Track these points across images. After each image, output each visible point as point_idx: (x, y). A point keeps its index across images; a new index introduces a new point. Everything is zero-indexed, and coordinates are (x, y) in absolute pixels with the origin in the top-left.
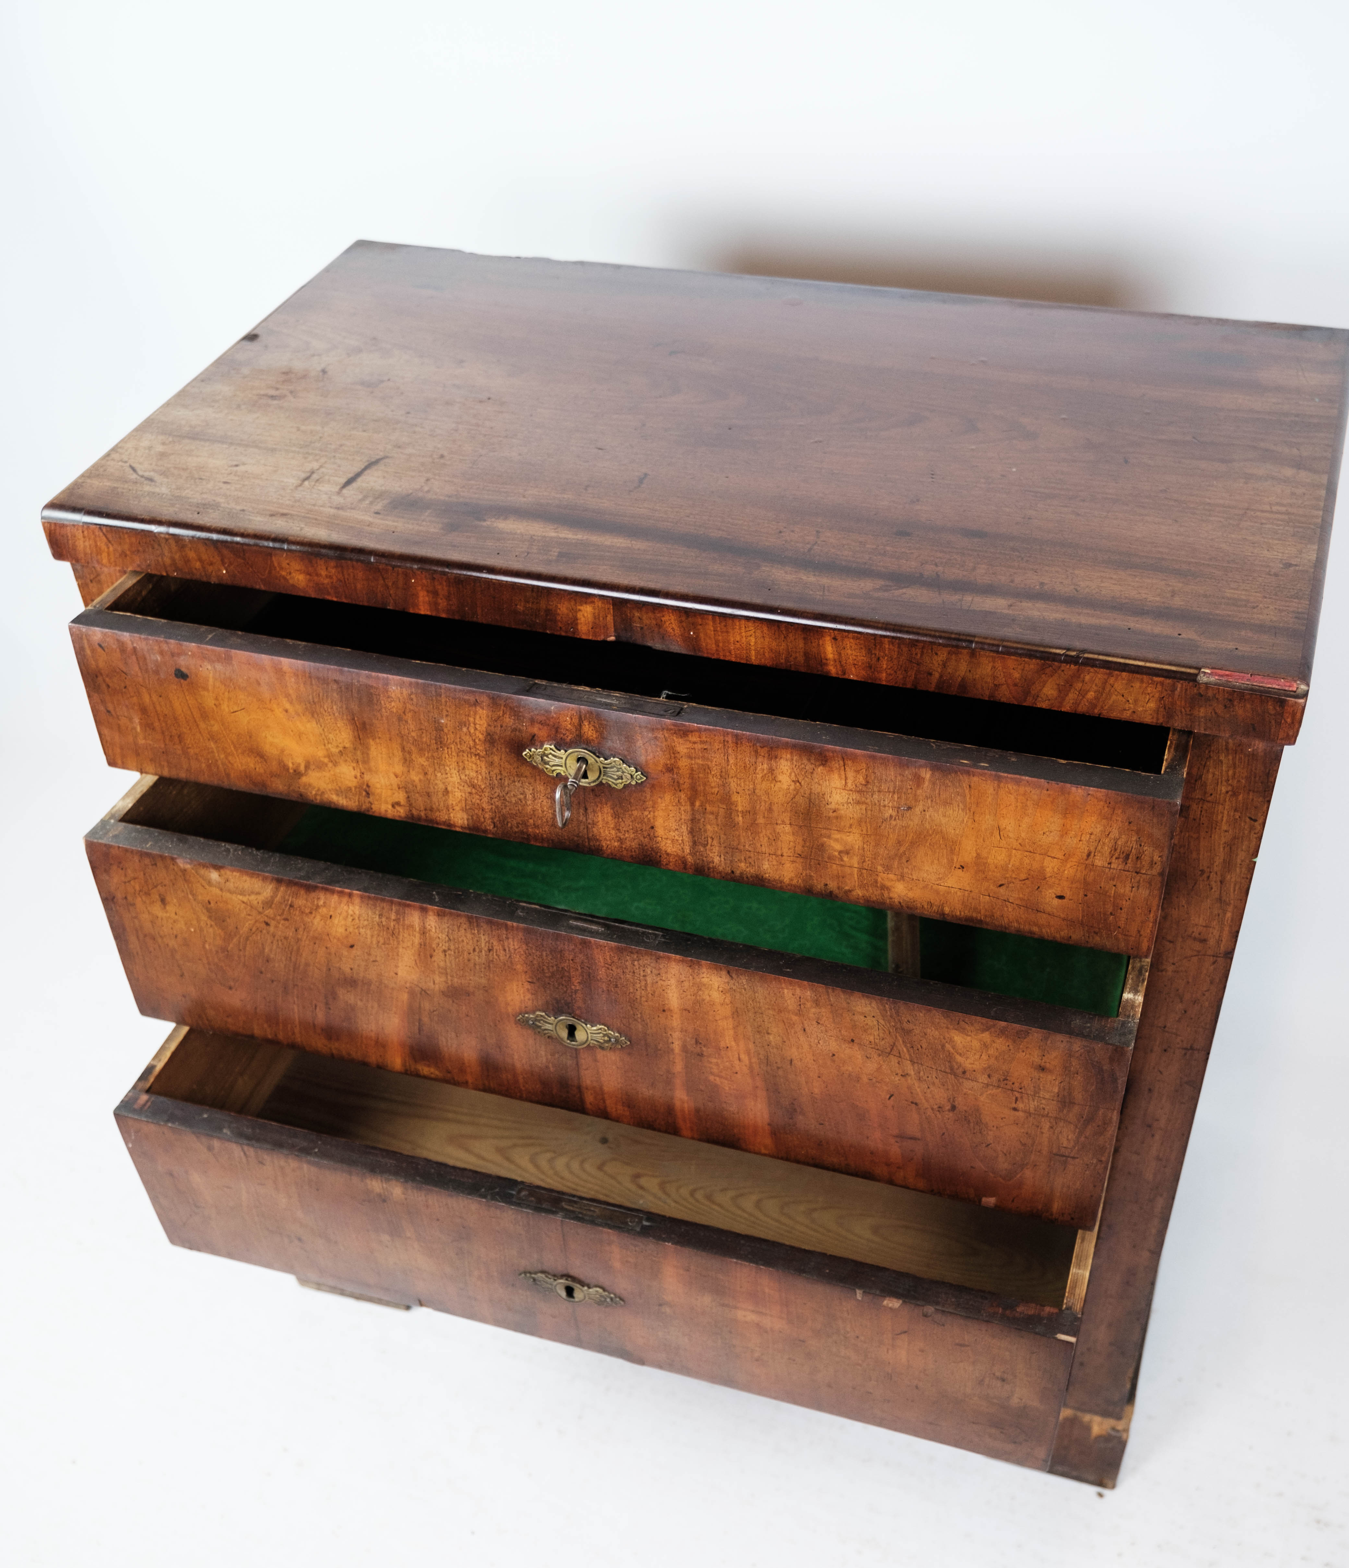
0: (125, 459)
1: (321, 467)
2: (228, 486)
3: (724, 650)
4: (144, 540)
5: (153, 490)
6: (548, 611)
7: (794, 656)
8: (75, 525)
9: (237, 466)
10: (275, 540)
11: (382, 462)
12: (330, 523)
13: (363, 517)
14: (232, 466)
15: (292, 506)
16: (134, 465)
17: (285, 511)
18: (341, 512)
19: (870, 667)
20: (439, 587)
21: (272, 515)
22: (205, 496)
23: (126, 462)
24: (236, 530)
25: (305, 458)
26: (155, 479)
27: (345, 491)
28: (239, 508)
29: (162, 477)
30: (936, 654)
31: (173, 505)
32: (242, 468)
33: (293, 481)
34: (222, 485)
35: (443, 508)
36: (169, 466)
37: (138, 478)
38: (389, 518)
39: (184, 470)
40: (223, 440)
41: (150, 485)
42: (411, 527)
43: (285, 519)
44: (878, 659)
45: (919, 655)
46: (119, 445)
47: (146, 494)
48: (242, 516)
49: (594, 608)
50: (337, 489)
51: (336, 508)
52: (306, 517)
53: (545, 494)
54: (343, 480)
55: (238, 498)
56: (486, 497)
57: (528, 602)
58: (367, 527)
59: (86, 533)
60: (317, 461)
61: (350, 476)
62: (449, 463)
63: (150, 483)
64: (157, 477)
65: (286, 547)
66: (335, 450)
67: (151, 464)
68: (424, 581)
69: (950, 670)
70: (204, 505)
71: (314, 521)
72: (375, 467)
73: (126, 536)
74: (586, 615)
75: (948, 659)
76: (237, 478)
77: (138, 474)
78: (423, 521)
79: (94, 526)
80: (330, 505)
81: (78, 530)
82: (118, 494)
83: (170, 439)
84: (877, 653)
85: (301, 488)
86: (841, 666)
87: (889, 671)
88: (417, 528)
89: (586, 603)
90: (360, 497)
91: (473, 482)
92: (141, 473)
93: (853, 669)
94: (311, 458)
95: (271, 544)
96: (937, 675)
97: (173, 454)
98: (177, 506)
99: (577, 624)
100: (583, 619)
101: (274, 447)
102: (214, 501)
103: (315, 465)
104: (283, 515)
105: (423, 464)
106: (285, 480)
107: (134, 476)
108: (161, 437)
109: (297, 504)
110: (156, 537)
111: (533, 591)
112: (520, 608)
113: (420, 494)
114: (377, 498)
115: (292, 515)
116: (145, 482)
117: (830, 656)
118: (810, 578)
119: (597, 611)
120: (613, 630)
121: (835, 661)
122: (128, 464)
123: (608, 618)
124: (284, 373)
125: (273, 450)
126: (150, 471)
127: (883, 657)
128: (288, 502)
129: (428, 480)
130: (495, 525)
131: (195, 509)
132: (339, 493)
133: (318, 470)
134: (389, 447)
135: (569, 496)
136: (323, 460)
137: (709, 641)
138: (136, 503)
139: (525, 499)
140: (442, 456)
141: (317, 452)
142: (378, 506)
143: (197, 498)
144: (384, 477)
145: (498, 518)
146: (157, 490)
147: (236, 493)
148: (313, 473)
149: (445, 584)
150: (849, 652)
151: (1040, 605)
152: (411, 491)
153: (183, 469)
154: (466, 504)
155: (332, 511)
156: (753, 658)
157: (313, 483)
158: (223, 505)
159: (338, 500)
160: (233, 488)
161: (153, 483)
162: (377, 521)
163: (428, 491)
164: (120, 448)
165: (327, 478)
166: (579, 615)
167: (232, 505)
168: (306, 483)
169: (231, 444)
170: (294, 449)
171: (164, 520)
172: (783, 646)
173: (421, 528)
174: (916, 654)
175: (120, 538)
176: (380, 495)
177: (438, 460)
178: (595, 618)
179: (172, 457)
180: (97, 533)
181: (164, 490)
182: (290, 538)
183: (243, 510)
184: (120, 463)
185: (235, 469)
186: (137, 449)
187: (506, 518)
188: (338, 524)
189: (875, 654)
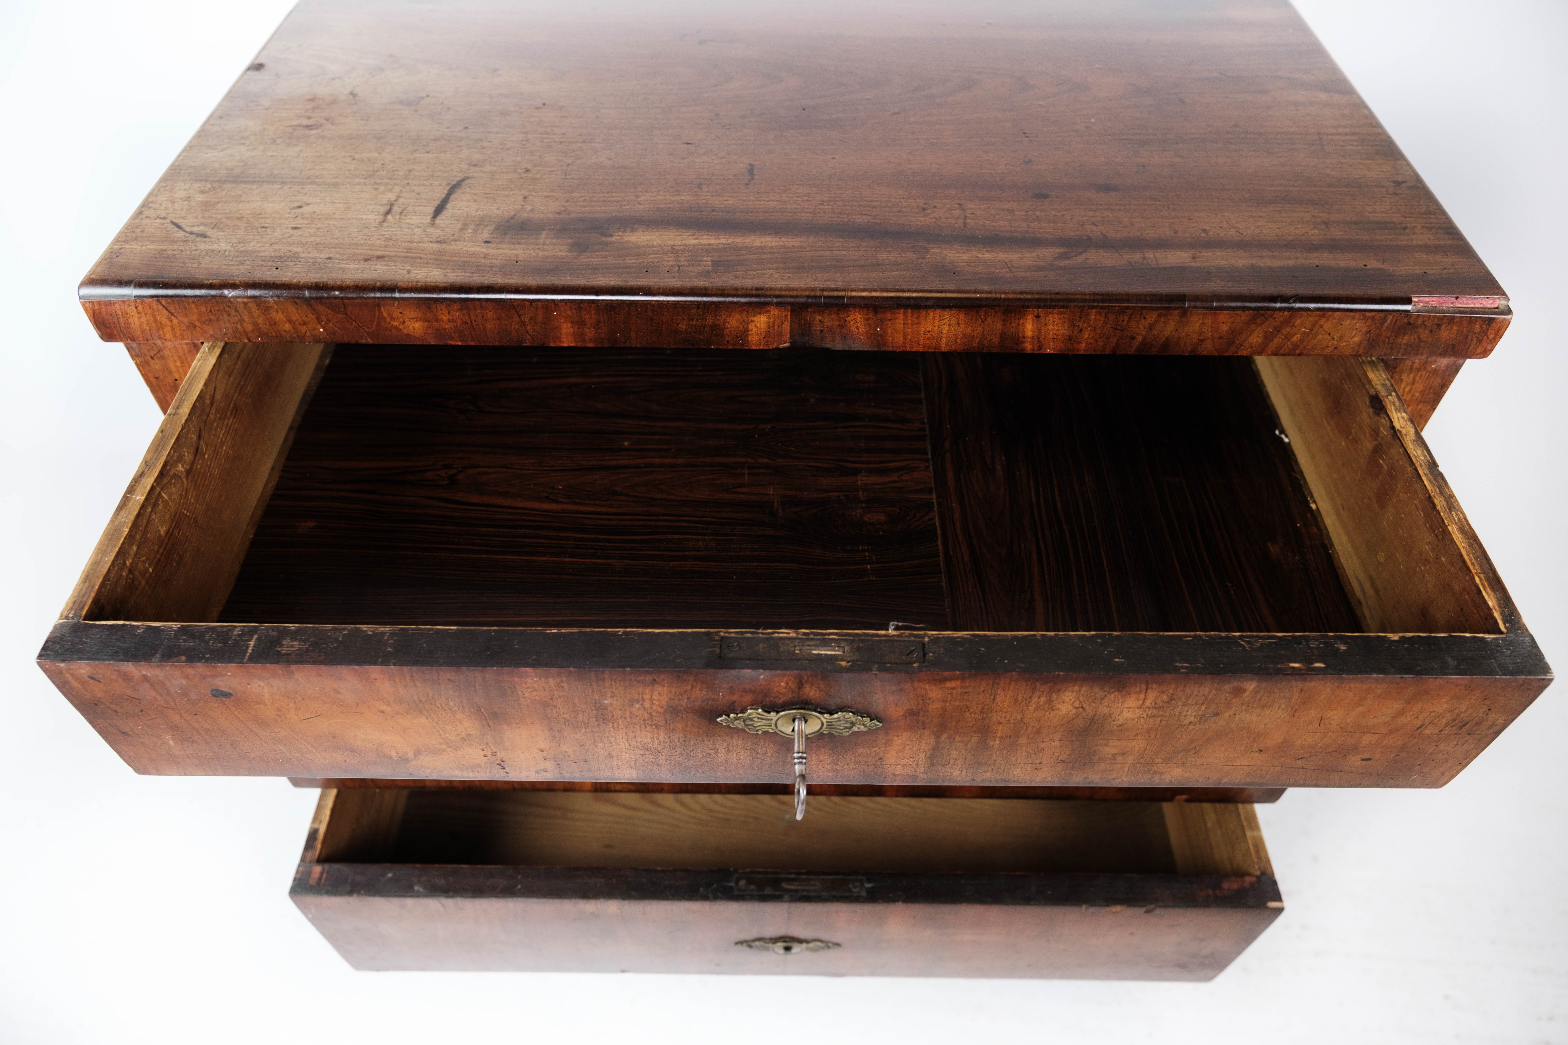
0: (163, 215)
1: (398, 197)
2: (300, 232)
3: (911, 341)
4: (217, 308)
5: (210, 248)
6: (714, 327)
7: (989, 338)
8: (124, 301)
9: (300, 207)
10: (383, 289)
11: (464, 184)
12: (439, 259)
13: (473, 249)
14: (294, 208)
15: (386, 246)
16: (176, 221)
17: (380, 253)
18: (444, 246)
19: (1070, 340)
20: (587, 316)
21: (366, 260)
22: (276, 247)
23: (165, 218)
24: (331, 283)
25: (376, 189)
26: (208, 234)
27: (438, 221)
28: (323, 256)
29: (215, 230)
30: (1145, 318)
31: (242, 263)
32: (306, 210)
33: (373, 218)
34: (292, 232)
35: (558, 227)
36: (220, 216)
37: (187, 235)
38: (504, 246)
39: (240, 218)
40: (271, 179)
41: (205, 242)
42: (533, 253)
43: (384, 263)
44: (1081, 330)
45: (1126, 322)
46: (150, 200)
47: (204, 253)
48: (330, 265)
49: (769, 318)
50: (428, 219)
51: (437, 242)
52: (407, 257)
53: (660, 198)
54: (431, 210)
55: (317, 244)
56: (599, 209)
57: (692, 320)
58: (483, 261)
59: (140, 308)
60: (391, 191)
61: (437, 203)
62: (538, 176)
63: (204, 239)
64: (209, 232)
65: (397, 295)
66: (406, 177)
67: (196, 217)
68: (569, 312)
69: (1155, 332)
70: (280, 257)
71: (419, 261)
72: (459, 191)
73: (193, 306)
74: (758, 325)
75: (1156, 322)
76: (306, 222)
77: (184, 231)
78: (544, 244)
79: (150, 300)
80: (427, 239)
81: (129, 305)
82: (168, 257)
83: (209, 186)
84: (1081, 324)
85: (385, 224)
86: (1039, 342)
87: (1089, 341)
88: (541, 253)
89: (760, 313)
90: (459, 226)
91: (575, 194)
92: (188, 229)
93: (1051, 344)
94: (382, 188)
95: (378, 295)
96: (1140, 338)
97: (218, 203)
98: (248, 262)
99: (747, 336)
100: (755, 330)
101: (335, 180)
102: (290, 251)
103: (392, 196)
104: (379, 258)
105: (511, 181)
106: (364, 217)
107: (181, 234)
108: (196, 185)
109: (390, 243)
110: (231, 302)
111: (698, 308)
112: (683, 327)
113: (525, 215)
114: (478, 225)
115: (389, 256)
116: (197, 239)
117: (1029, 334)
118: (986, 255)
119: (772, 320)
120: (788, 336)
121: (1033, 337)
122: (168, 221)
123: (784, 326)
124: (309, 100)
125: (336, 185)
126: (198, 226)
127: (1086, 328)
128: (378, 242)
129: (525, 198)
130: (625, 239)
131: (270, 264)
132: (432, 224)
133: (396, 200)
134: (464, 166)
135: (686, 197)
136: (397, 189)
137: (896, 335)
138: (195, 265)
139: (642, 206)
140: (527, 171)
141: (386, 181)
142: (486, 235)
143: (269, 251)
144: (475, 201)
145: (625, 231)
146: (215, 247)
147: (312, 239)
148: (392, 205)
149: (593, 312)
150: (1051, 327)
151: (1219, 253)
152: (512, 213)
153: (238, 218)
154: (581, 220)
155: (436, 246)
156: (944, 345)
157: (398, 217)
158: (302, 255)
159: (435, 233)
160: (307, 234)
161: (208, 240)
162: (491, 250)
163: (532, 210)
164: (151, 202)
165: (410, 208)
166: (751, 326)
167: (314, 254)
168: (389, 217)
169: (283, 183)
170: (358, 180)
171: (237, 282)
172: (979, 329)
173: (545, 253)
174: (1123, 321)
175: (185, 308)
176: (481, 222)
177: (525, 175)
178: (769, 327)
179: (219, 206)
180: (155, 307)
181: (224, 246)
182: (400, 284)
183: (330, 258)
184: (158, 221)
185: (299, 210)
186: (173, 202)
187: (633, 230)
188: (448, 260)
189: (1079, 326)
